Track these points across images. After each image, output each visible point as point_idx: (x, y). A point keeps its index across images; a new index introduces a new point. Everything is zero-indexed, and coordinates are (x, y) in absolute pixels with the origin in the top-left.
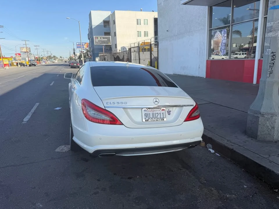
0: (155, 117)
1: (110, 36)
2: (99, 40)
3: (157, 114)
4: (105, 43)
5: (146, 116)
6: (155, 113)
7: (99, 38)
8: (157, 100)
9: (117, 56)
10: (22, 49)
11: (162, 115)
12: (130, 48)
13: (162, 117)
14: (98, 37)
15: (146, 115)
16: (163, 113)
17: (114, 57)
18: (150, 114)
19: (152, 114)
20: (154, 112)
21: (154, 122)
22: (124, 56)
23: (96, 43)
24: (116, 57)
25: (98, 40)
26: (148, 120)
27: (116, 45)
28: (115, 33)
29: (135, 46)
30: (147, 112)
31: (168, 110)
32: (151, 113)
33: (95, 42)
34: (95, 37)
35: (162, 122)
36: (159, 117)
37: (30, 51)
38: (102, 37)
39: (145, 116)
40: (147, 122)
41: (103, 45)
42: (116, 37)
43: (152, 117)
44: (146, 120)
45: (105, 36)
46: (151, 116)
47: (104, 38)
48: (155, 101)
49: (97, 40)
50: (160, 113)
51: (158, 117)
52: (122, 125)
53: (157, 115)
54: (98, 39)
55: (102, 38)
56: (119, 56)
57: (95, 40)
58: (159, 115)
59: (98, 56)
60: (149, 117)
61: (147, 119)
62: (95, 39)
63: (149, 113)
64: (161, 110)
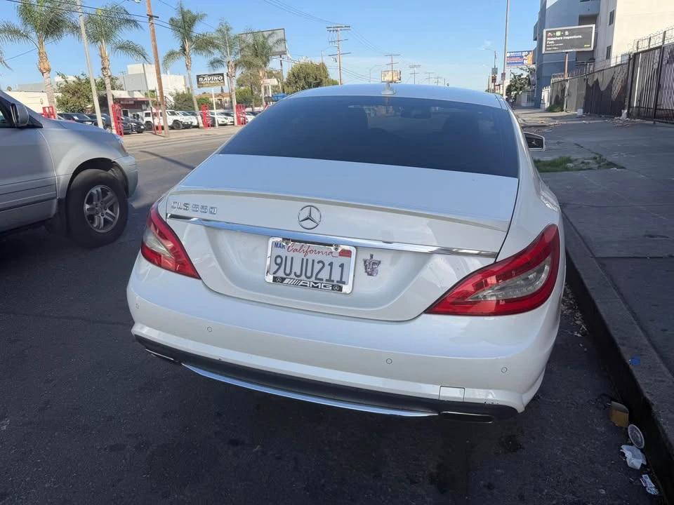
0: (309, 274)
1: (594, 26)
2: (559, 38)
3: (321, 265)
4: (572, 47)
5: (280, 265)
6: (313, 261)
7: (558, 34)
8: (315, 215)
9: (595, 80)
10: (385, 75)
11: (337, 270)
12: (636, 55)
13: (336, 277)
14: (555, 31)
15: (279, 261)
16: (342, 266)
17: (587, 85)
18: (292, 258)
19: (303, 259)
20: (310, 257)
21: (303, 290)
22: (613, 78)
23: (546, 47)
24: (591, 85)
25: (555, 39)
26: (283, 279)
27: (609, 49)
28: (612, 15)
29: (651, 47)
30: (283, 252)
31: (369, 258)
32: (298, 257)
33: (546, 44)
34: (547, 32)
35: (335, 294)
36: (324, 275)
37: (400, 80)
38: (567, 30)
39: (276, 264)
40: (279, 286)
41: (567, 53)
42: (612, 25)
43: (298, 273)
44: (275, 279)
45: (579, 25)
46: (297, 269)
47: (572, 32)
48: (305, 214)
49: (551, 41)
50: (331, 264)
51: (319, 277)
52: (196, 278)
53: (318, 267)
54: (555, 36)
55: (567, 33)
56: (600, 80)
57: (546, 41)
58: (327, 268)
59: (547, 84)
60: (288, 272)
61: (281, 274)
62: (547, 37)
63: (290, 255)
64: (336, 253)
